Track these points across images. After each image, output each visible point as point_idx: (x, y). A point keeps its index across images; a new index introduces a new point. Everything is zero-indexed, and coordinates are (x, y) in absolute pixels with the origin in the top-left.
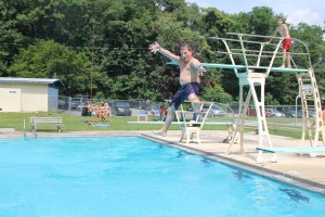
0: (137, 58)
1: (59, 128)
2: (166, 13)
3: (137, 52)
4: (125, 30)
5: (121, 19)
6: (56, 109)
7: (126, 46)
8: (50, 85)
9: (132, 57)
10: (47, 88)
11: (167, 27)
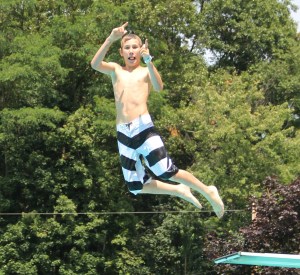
0: (112, 251)
2: (225, 76)
3: (112, 229)
4: (66, 144)
5: (48, 103)
7: (66, 205)
9: (93, 247)
11: (228, 129)
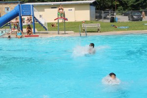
1: (98, 30)
6: (94, 18)
8: (91, 4)
10: (89, 6)
